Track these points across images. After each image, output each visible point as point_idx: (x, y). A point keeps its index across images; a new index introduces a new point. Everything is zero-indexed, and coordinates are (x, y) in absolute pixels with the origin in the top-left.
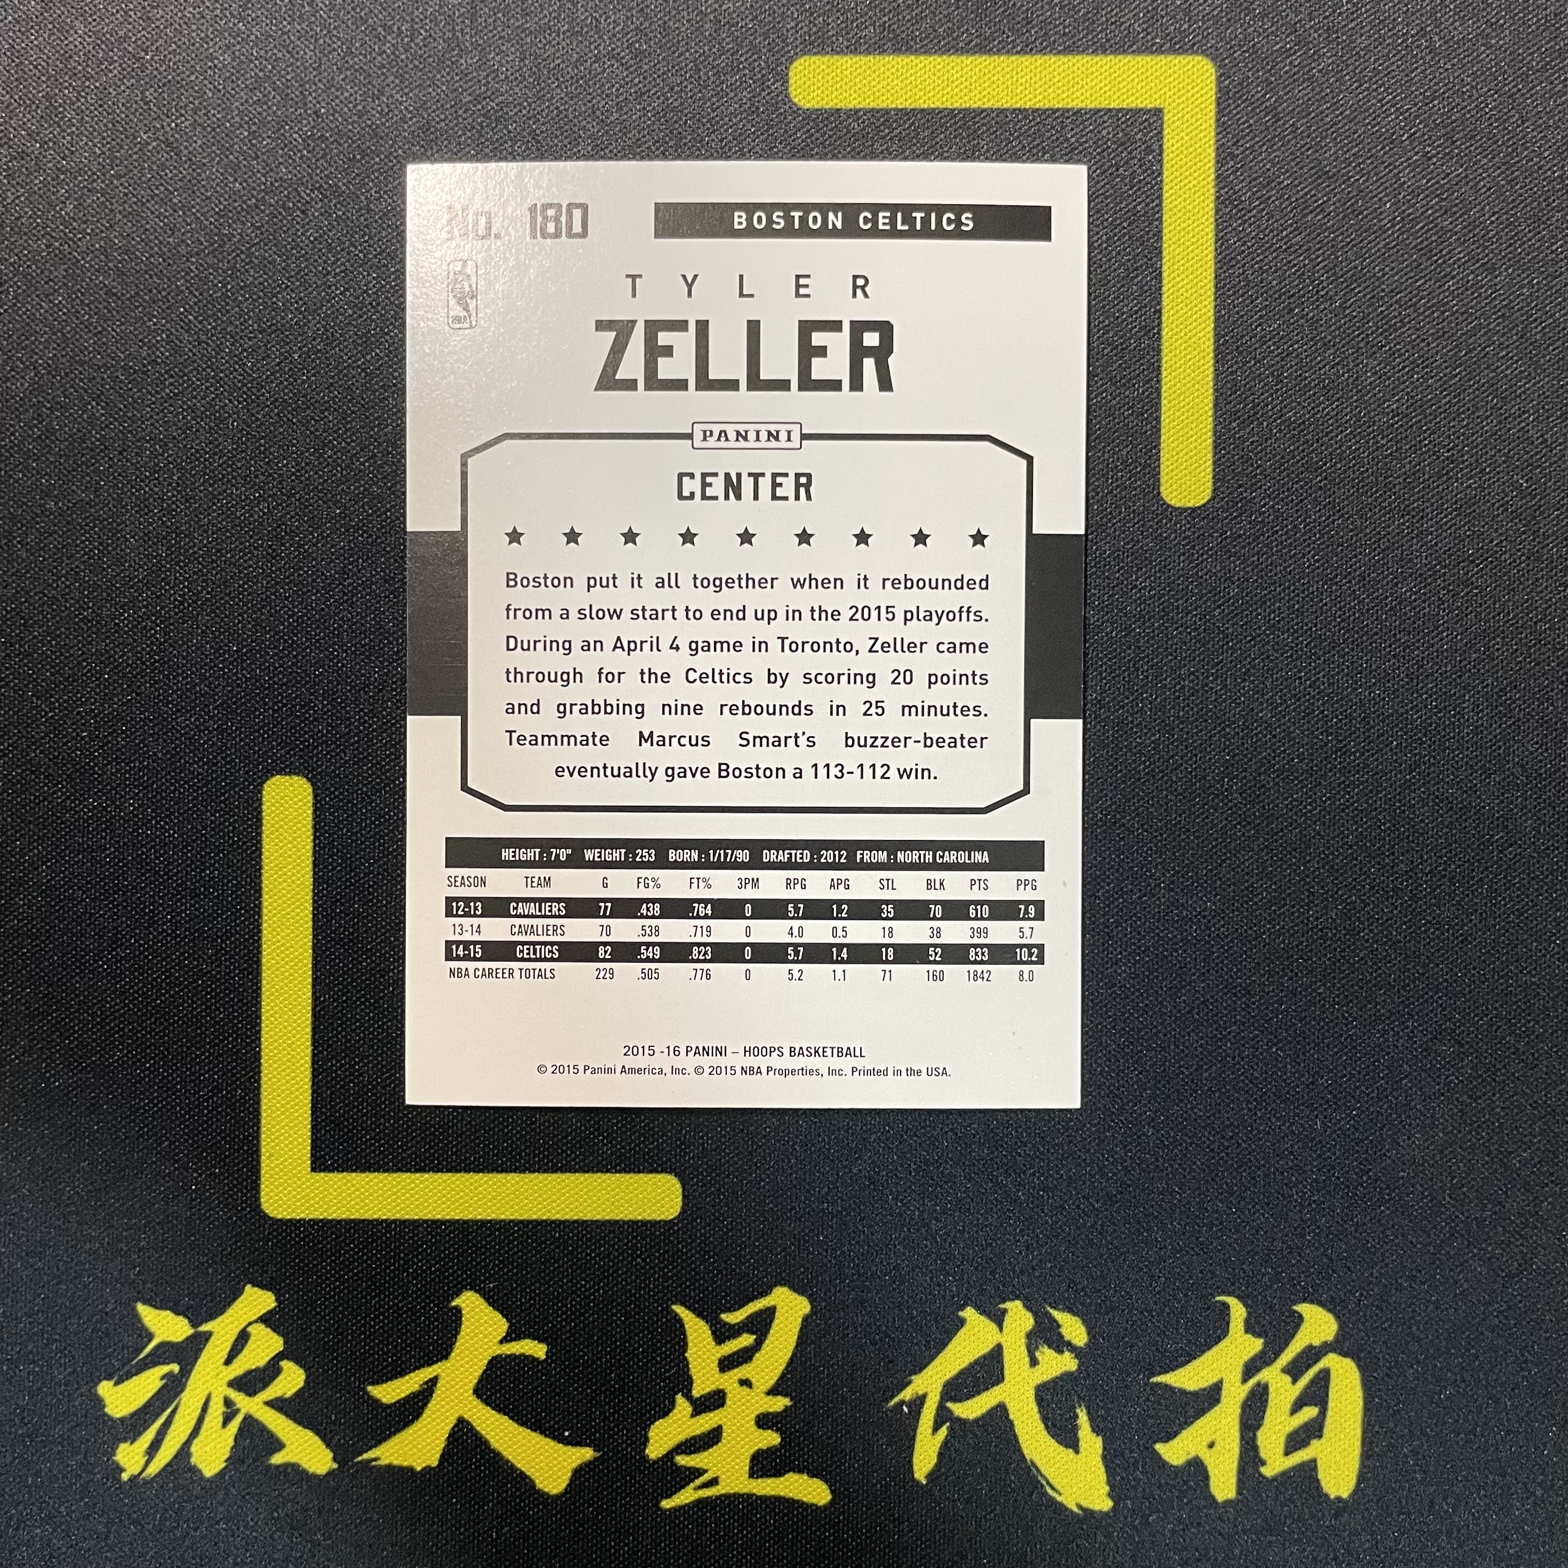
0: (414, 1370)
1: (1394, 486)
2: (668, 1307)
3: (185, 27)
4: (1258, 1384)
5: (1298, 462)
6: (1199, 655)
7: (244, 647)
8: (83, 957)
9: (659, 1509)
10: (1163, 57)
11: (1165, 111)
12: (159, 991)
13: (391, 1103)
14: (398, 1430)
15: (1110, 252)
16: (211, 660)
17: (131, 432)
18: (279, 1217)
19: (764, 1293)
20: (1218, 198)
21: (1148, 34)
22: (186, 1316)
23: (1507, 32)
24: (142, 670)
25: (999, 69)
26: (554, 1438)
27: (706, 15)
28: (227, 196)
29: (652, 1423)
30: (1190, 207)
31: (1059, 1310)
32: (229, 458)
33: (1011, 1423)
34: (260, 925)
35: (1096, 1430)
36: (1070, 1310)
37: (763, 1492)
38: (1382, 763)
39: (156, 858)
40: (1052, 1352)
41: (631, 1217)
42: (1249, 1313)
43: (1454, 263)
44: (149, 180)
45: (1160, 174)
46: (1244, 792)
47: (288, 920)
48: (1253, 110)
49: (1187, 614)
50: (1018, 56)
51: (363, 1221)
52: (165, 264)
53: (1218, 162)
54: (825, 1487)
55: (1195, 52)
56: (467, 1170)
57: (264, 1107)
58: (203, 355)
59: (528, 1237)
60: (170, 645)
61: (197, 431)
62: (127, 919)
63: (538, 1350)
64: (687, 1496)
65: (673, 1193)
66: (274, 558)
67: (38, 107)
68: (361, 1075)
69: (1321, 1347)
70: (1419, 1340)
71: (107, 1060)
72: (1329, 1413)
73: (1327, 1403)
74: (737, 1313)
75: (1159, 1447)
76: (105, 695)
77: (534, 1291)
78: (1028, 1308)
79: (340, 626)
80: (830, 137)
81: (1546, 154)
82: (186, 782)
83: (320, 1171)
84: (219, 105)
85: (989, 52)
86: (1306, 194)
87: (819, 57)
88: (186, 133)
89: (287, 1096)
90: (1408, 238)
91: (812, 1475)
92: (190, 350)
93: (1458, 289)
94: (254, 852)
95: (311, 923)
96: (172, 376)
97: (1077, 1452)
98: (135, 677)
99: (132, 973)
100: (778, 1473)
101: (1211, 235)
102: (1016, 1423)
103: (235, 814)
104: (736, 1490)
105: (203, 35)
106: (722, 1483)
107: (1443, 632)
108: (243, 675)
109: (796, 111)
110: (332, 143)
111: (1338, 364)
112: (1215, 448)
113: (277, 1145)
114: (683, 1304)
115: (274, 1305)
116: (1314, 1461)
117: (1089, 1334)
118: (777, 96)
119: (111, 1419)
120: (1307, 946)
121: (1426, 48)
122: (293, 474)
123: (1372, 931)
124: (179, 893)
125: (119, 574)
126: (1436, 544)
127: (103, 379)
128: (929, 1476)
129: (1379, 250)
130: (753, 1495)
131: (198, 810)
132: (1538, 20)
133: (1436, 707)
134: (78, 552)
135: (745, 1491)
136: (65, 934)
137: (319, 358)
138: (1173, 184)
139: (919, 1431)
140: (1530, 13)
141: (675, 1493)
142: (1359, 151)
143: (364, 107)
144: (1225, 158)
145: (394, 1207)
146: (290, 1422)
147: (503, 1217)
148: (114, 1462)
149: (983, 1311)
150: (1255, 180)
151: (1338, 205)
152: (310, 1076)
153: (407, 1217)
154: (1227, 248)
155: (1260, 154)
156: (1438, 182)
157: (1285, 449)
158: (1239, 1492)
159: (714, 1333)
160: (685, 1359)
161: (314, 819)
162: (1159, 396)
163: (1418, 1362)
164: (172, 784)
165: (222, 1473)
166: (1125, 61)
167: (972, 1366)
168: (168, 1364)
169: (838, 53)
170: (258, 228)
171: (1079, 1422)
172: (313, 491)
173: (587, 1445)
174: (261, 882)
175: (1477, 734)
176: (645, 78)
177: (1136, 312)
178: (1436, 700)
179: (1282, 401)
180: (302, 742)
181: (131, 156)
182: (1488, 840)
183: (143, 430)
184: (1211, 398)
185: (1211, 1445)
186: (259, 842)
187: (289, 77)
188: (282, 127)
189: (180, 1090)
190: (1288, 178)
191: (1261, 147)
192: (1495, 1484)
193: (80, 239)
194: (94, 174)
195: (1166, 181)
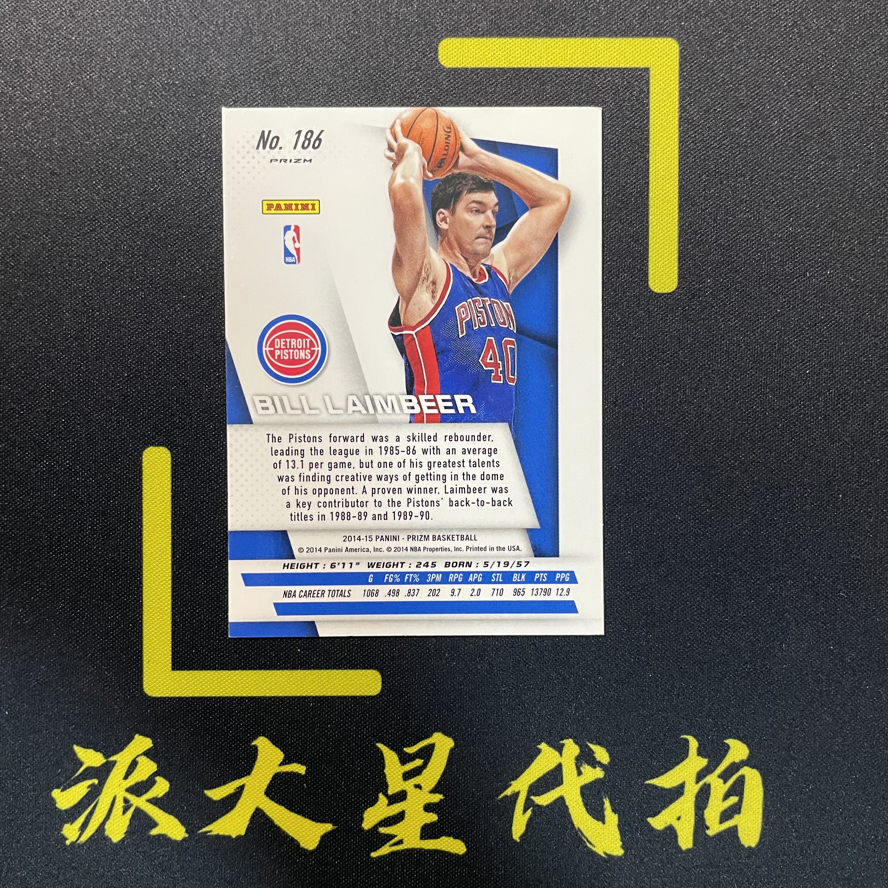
0: (231, 781)
1: (780, 281)
2: (374, 744)
3: (94, 21)
4: (705, 784)
5: (726, 267)
6: (671, 376)
7: (132, 374)
8: (41, 550)
9: (370, 857)
10: (649, 38)
11: (651, 69)
12: (85, 569)
13: (216, 631)
14: (223, 815)
15: (620, 149)
16: (113, 381)
17: (65, 252)
18: (154, 696)
19: (428, 735)
20: (680, 119)
21: (641, 25)
22: (101, 752)
23: (843, 24)
24: (74, 387)
25: (557, 45)
26: (310, 819)
27: (391, 15)
28: (119, 117)
29: (366, 809)
30: (665, 124)
31: (593, 744)
32: (122, 267)
33: (567, 807)
34: (142, 531)
35: (614, 811)
36: (599, 744)
37: (428, 848)
38: (773, 437)
39: (83, 494)
40: (589, 767)
41: (353, 694)
42: (700, 745)
43: (814, 154)
44: (75, 108)
45: (648, 105)
46: (696, 453)
47: (157, 528)
48: (700, 69)
49: (664, 353)
50: (568, 38)
51: (201, 698)
52: (84, 156)
53: (680, 98)
54: (463, 844)
55: (666, 36)
56: (260, 668)
57: (144, 634)
58: (107, 208)
59: (295, 706)
60: (89, 373)
61: (104, 251)
62: (66, 528)
63: (301, 769)
64: (385, 850)
65: (376, 680)
66: (147, 323)
67: (11, 67)
68: (200, 615)
69: (740, 763)
70: (795, 759)
71: (55, 608)
72: (744, 800)
73: (743, 794)
74: (413, 748)
75: (649, 820)
76: (52, 402)
77: (299, 736)
78: (576, 743)
79: (186, 361)
80: (461, 84)
81: (864, 93)
82: (99, 451)
83: (178, 670)
84: (114, 66)
85: (552, 36)
86: (730, 116)
87: (455, 38)
88: (96, 82)
89: (158, 627)
90: (787, 141)
91: (456, 837)
92: (99, 205)
93: (815, 170)
94: (138, 490)
95: (170, 530)
96: (89, 220)
97: (604, 823)
98: (69, 391)
99: (69, 559)
100: (437, 837)
101: (677, 140)
102: (570, 807)
103: (127, 469)
104: (413, 846)
105: (104, 26)
106: (405, 843)
107: (806, 363)
108: (131, 390)
109: (442, 69)
110: (179, 87)
111: (748, 212)
112: (679, 259)
113: (152, 655)
114: (383, 743)
115: (152, 745)
116: (736, 827)
117: (610, 757)
118: (432, 61)
119: (60, 811)
120: (731, 539)
121: (797, 33)
122: (159, 275)
123: (767, 531)
124: (95, 514)
125: (59, 333)
126: (803, 313)
127: (49, 222)
128: (522, 837)
129: (771, 148)
130: (423, 849)
131: (106, 466)
132: (860, 18)
133: (803, 405)
134: (36, 320)
135: (418, 847)
136: (31, 537)
137: (173, 210)
138: (654, 111)
139: (515, 813)
140: (856, 13)
141: (379, 848)
142: (760, 91)
143: (197, 67)
144: (684, 96)
145: (219, 690)
146: (161, 811)
147: (280, 695)
148: (61, 835)
149: (550, 744)
150: (701, 108)
151: (748, 122)
152: (171, 616)
153: (227, 695)
154: (685, 147)
155: (704, 94)
156: (804, 109)
157: (718, 260)
158: (694, 844)
159: (400, 759)
160: (384, 773)
161: (172, 471)
162: (648, 230)
163: (794, 771)
164: (91, 452)
165: (123, 840)
166: (628, 41)
167: (545, 775)
168: (92, 779)
169: (466, 36)
170: (137, 136)
171: (605, 806)
172: (169, 285)
173: (328, 822)
174: (142, 507)
175: (826, 420)
176: (357, 51)
177: (635, 183)
178: (803, 401)
179: (717, 233)
180: (165, 428)
181: (64, 94)
182: (832, 479)
183: (73, 251)
184: (677, 231)
185: (679, 819)
186: (141, 484)
187: (154, 49)
188: (151, 78)
189: (97, 625)
190: (720, 107)
191: (705, 89)
192: (837, 838)
193: (35, 142)
194: (43, 105)
195: (651, 109)
